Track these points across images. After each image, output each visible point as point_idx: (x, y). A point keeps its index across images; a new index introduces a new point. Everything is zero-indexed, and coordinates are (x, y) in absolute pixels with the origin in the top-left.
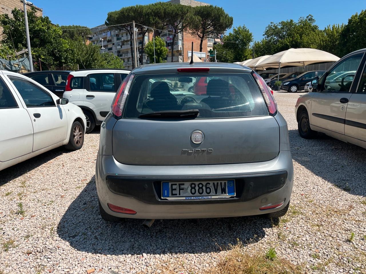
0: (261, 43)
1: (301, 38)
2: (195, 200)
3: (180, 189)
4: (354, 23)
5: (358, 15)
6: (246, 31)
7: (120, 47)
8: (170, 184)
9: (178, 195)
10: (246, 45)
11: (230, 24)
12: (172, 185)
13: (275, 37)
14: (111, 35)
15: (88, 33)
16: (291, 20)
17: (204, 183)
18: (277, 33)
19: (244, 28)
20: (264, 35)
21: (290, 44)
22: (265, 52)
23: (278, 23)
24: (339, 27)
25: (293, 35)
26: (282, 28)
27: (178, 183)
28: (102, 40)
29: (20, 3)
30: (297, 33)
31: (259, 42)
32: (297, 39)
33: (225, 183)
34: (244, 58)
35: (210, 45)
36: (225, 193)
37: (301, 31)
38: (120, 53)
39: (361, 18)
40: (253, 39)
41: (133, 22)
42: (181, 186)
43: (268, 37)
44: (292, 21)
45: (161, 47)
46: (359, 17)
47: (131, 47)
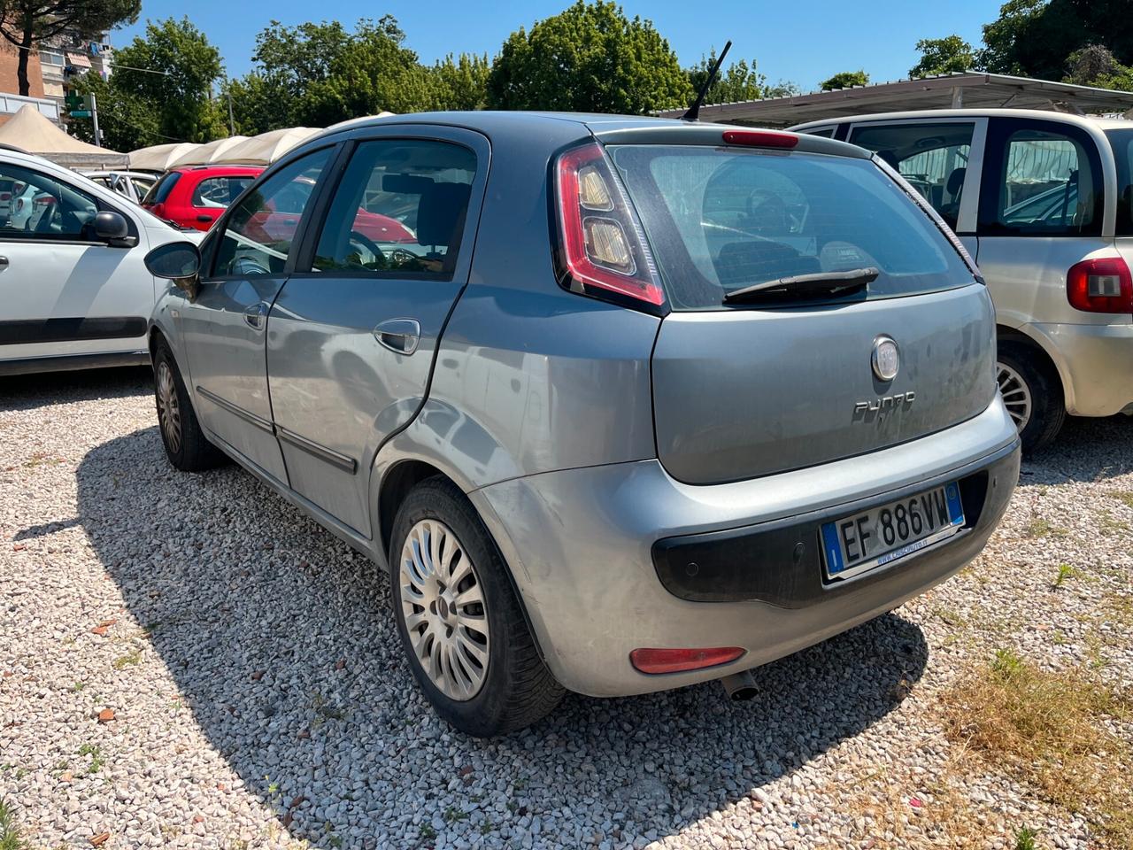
0: (244, 85)
1: (374, 81)
2: (899, 561)
3: (862, 537)
4: (518, 54)
5: (527, 35)
6: (193, 37)
8: (838, 524)
10: (201, 89)
11: (133, 9)
12: (844, 527)
13: (293, 72)
16: (335, 24)
17: (906, 504)
18: (298, 60)
19: (186, 28)
20: (254, 59)
21: (344, 98)
22: (265, 117)
23: (296, 27)
24: (476, 61)
25: (349, 69)
26: (311, 46)
30: (362, 67)
31: (239, 82)
32: (363, 84)
33: (942, 491)
34: (199, 130)
35: (50, 74)
36: (947, 521)
37: (370, 63)
39: (536, 42)
40: (224, 68)
42: (861, 525)
43: (269, 67)
44: (337, 27)
46: (531, 38)
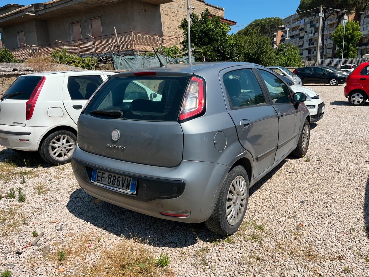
2: (109, 189)
3: (102, 177)
7: (313, 34)
8: (98, 171)
9: (100, 182)
12: (99, 172)
14: (304, 23)
15: (280, 24)
17: (117, 176)
27: (102, 172)
28: (287, 30)
29: (204, 6)
33: (130, 180)
36: (129, 189)
38: (312, 41)
41: (320, 7)
42: (103, 174)
45: (353, 32)
47: (323, 34)
